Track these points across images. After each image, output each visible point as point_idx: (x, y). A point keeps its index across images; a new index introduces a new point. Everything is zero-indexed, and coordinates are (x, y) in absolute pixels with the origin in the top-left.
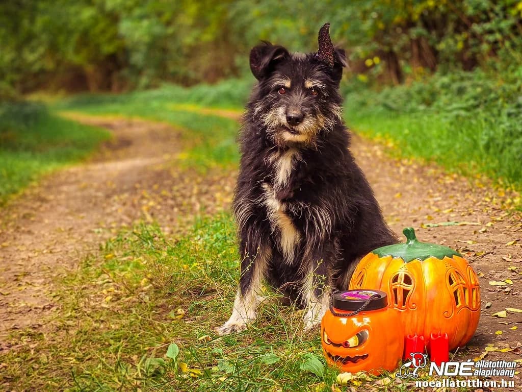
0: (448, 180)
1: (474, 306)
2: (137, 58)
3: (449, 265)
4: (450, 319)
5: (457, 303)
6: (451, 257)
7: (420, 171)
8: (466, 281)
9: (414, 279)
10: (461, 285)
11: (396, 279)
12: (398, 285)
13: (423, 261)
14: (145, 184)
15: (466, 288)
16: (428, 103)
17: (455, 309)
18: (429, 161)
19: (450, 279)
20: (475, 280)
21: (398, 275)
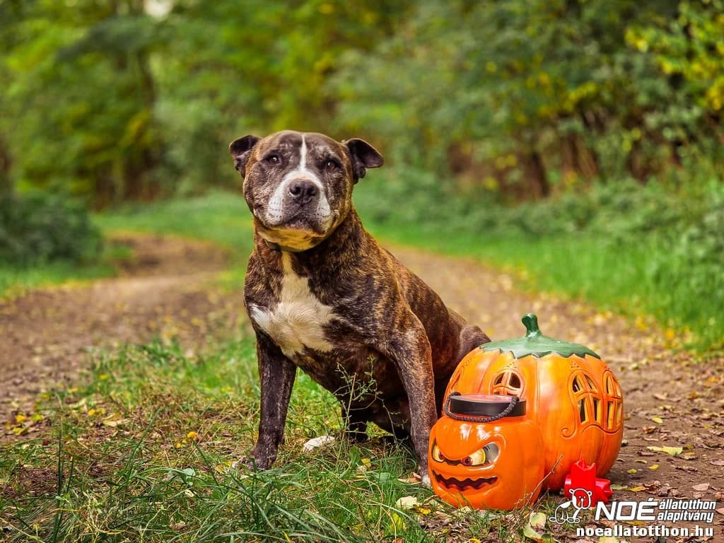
0: (599, 320)
1: (610, 427)
2: (178, 154)
3: (576, 365)
4: (570, 440)
5: (583, 418)
6: (583, 356)
7: (562, 309)
8: (599, 389)
9: (524, 381)
10: (590, 394)
11: (499, 380)
12: (502, 388)
13: (540, 357)
14: (169, 309)
15: (599, 400)
16: (582, 224)
17: (578, 427)
18: (575, 297)
19: (575, 382)
20: (615, 391)
21: (503, 374)
